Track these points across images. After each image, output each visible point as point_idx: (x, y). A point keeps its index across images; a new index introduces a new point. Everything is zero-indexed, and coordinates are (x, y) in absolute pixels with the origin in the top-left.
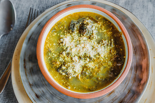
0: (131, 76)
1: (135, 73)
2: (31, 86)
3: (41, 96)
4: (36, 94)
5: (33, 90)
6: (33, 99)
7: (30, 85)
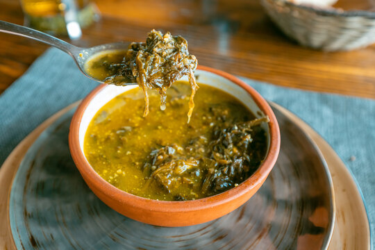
0: (290, 222)
1: (300, 216)
2: (28, 217)
3: (42, 244)
4: (32, 237)
5: (27, 226)
6: (22, 244)
7: (26, 213)
